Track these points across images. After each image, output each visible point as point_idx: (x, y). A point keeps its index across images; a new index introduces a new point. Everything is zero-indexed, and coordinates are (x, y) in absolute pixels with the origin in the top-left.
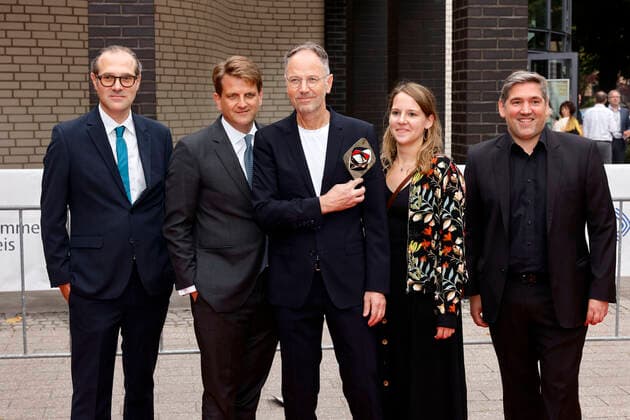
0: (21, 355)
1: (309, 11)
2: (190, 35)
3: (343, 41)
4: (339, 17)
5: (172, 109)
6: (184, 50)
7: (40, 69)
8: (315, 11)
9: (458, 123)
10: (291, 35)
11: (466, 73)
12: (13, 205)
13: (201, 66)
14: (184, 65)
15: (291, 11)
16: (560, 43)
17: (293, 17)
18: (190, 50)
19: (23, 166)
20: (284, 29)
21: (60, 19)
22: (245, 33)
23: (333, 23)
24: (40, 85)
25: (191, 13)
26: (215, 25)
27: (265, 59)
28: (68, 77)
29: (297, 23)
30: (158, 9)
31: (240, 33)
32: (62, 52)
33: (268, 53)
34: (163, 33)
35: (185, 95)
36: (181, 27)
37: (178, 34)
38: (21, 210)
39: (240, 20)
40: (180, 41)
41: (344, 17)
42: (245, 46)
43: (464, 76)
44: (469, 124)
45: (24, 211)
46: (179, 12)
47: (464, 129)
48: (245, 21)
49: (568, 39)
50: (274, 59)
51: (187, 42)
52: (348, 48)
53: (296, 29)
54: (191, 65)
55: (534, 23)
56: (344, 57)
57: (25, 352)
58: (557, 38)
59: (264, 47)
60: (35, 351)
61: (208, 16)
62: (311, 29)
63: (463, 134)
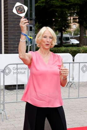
9: (6, 43)
11: (8, 29)
16: (32, 21)
43: (7, 30)
44: (9, 43)
47: (8, 44)
49: (34, 20)
63: (7, 46)
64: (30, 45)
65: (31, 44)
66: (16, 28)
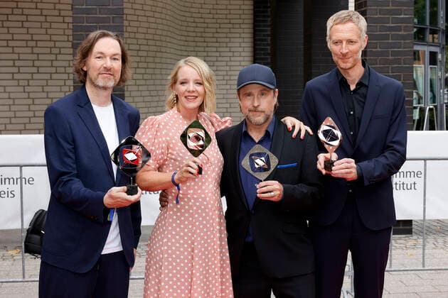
0: (20, 280)
1: (241, 12)
2: (150, 31)
3: (268, 36)
4: (264, 16)
5: (135, 88)
6: (145, 42)
7: (35, 57)
8: (246, 12)
10: (228, 30)
12: (15, 162)
13: (158, 54)
14: (145, 54)
15: (227, 12)
16: (436, 36)
17: (228, 16)
18: (151, 42)
19: (20, 132)
20: (222, 26)
21: (49, 19)
22: (192, 29)
23: (260, 21)
24: (35, 70)
25: (151, 14)
26: (169, 23)
27: (207, 49)
28: (55, 63)
29: (232, 21)
30: (126, 11)
31: (188, 29)
32: (51, 44)
33: (210, 44)
34: (129, 29)
35: (146, 77)
36: (142, 24)
37: (140, 30)
38: (21, 166)
39: (188, 19)
40: (142, 36)
41: (268, 17)
42: (192, 39)
45: (23, 168)
46: (142, 13)
48: (192, 20)
49: (443, 33)
50: (214, 49)
51: (147, 36)
52: (271, 40)
53: (230, 26)
54: (150, 54)
55: (416, 21)
56: (269, 47)
57: (24, 277)
58: (433, 32)
59: (207, 40)
60: (31, 276)
61: (163, 16)
62: (243, 26)
64: (431, 107)
65: (434, 102)
66: (390, 58)
